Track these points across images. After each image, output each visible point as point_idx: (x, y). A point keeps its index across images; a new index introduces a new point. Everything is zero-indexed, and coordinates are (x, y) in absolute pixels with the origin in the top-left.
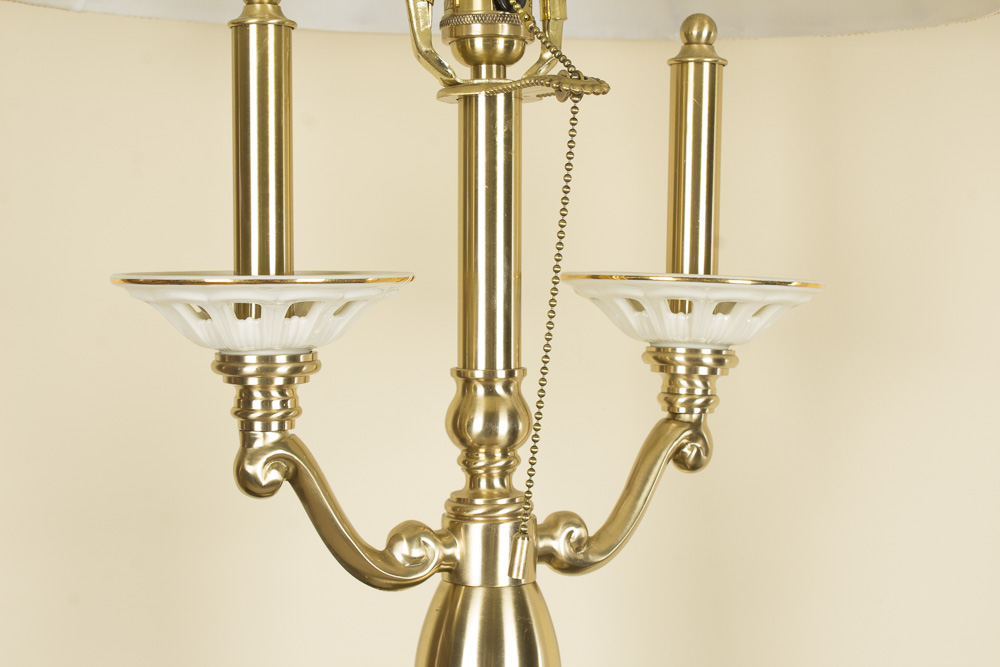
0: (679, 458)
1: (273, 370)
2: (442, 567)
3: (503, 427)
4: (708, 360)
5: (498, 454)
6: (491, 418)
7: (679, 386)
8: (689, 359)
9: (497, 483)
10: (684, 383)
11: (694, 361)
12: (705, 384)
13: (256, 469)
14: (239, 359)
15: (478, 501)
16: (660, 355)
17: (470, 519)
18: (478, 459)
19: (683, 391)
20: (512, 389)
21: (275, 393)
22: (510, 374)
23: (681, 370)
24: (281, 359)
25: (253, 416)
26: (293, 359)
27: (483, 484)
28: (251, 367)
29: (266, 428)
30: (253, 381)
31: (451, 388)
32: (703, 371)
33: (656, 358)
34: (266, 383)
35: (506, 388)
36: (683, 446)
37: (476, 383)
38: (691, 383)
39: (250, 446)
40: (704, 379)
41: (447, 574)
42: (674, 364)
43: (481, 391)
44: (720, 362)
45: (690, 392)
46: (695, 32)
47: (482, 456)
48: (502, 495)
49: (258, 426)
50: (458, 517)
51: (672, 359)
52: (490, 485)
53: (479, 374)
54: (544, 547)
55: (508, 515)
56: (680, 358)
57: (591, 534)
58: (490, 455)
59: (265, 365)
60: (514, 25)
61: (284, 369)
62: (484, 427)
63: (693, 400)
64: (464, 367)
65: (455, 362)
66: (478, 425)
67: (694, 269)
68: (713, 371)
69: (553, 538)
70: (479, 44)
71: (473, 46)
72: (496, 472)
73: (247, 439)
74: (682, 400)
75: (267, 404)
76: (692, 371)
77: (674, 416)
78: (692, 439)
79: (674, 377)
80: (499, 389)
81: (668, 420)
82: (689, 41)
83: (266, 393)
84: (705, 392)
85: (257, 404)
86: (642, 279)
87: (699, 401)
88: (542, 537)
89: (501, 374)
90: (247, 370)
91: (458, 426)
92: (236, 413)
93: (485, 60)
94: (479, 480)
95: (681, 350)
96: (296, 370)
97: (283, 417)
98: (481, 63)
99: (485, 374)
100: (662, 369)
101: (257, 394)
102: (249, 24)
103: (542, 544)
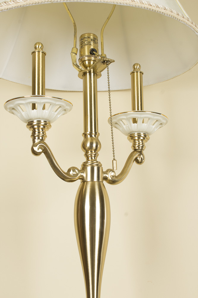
0: (136, 160)
1: (40, 123)
2: (80, 178)
3: (94, 145)
4: (143, 135)
5: (93, 151)
6: (91, 144)
7: (136, 143)
8: (138, 135)
9: (93, 158)
10: (137, 142)
11: (139, 136)
12: (142, 142)
13: (36, 149)
14: (33, 122)
15: (89, 162)
16: (131, 135)
17: (87, 166)
18: (88, 153)
19: (137, 144)
20: (96, 136)
21: (41, 130)
22: (96, 133)
23: (136, 138)
24: (42, 121)
25: (36, 135)
26: (45, 122)
27: (90, 158)
28: (35, 122)
29: (39, 138)
30: (36, 127)
31: (82, 139)
32: (142, 138)
33: (130, 136)
34: (39, 127)
35: (95, 136)
36: (137, 157)
37: (87, 135)
38: (139, 142)
39: (35, 142)
40: (142, 140)
41: (82, 180)
42: (135, 137)
43: (89, 136)
44: (145, 136)
45: (139, 143)
46: (136, 67)
47: (90, 152)
48: (94, 161)
49: (37, 138)
50: (84, 166)
51: (134, 136)
52: (92, 158)
53: (88, 133)
54: (105, 176)
55: (96, 165)
56: (136, 135)
57: (117, 175)
58: (91, 152)
59: (38, 122)
60: (95, 57)
61: (43, 123)
62: (90, 146)
63: (140, 145)
64: (85, 132)
65: (83, 132)
66: (88, 145)
67: (138, 109)
68: (144, 138)
69: (107, 174)
70: (87, 62)
71: (86, 63)
72: (93, 156)
73: (34, 141)
74: (137, 146)
75: (39, 132)
76: (139, 138)
77: (135, 150)
78: (139, 155)
79: (135, 140)
80: (93, 136)
81: (133, 152)
82: (134, 68)
83: (39, 130)
84: (143, 144)
85: (37, 133)
86: (125, 113)
87: (141, 146)
88: (104, 174)
89: (94, 132)
90: (34, 124)
91: (84, 146)
92: (32, 136)
93: (88, 66)
94: (89, 158)
95: (136, 133)
96: (46, 124)
97: (43, 136)
98: (87, 67)
99: (90, 132)
100: (132, 139)
101: (37, 130)
102: (36, 52)
103: (104, 175)
